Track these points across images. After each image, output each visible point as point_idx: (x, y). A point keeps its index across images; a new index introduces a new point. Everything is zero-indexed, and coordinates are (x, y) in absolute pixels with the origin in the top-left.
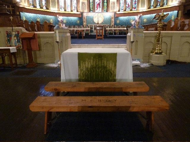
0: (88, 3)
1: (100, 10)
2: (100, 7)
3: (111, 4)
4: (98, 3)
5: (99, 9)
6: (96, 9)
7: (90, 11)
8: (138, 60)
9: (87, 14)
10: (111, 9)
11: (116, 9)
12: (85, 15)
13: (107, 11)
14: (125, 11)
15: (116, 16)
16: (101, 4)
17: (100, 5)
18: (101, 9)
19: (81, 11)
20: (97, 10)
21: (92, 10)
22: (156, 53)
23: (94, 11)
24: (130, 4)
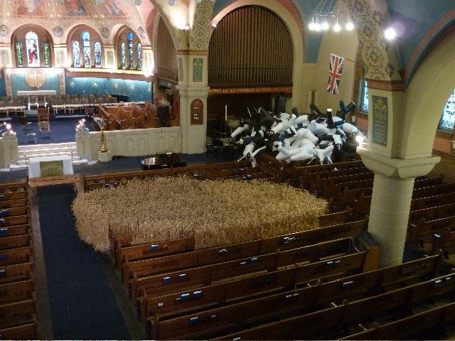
0: (13, 51)
1: (36, 63)
2: (36, 58)
3: (58, 54)
4: (32, 51)
5: (34, 60)
6: (29, 61)
7: (18, 64)
8: (87, 158)
9: (12, 71)
10: (58, 63)
11: (67, 63)
12: (8, 72)
13: (50, 67)
14: (83, 67)
15: (69, 75)
17: (36, 55)
18: (38, 61)
19: (1, 66)
20: (31, 63)
21: (21, 62)
22: (102, 152)
23: (25, 65)
24: (89, 56)
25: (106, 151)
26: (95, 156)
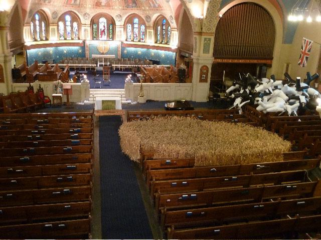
0: (91, 30)
1: (105, 37)
2: (105, 34)
3: (118, 32)
4: (102, 30)
5: (103, 36)
6: (100, 36)
7: (93, 38)
8: (131, 100)
9: (90, 42)
10: (118, 37)
11: (123, 38)
12: (88, 43)
13: (113, 40)
14: (133, 41)
15: (124, 46)
16: (106, 31)
17: (104, 32)
18: (106, 36)
19: (83, 39)
21: (95, 36)
22: (140, 96)
23: (97, 39)
24: (137, 34)
25: (143, 96)
26: (136, 99)
